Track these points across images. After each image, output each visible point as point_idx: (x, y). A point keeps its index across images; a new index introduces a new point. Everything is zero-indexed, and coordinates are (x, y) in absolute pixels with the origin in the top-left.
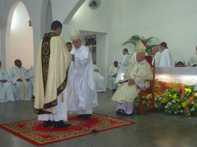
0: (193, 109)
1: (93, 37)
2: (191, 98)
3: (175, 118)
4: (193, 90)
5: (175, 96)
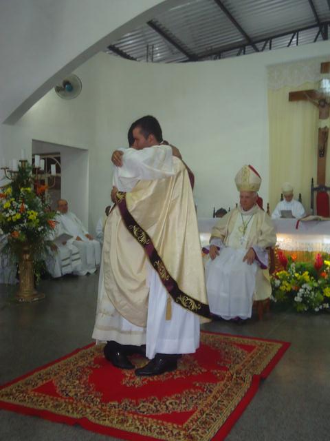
1: (52, 157)
3: (319, 320)
5: (306, 276)
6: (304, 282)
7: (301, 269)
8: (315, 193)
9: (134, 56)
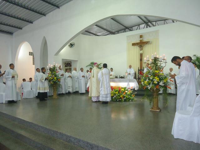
0: (125, 98)
1: (70, 62)
2: (124, 93)
3: (118, 103)
4: (125, 90)
5: (117, 92)
6: (116, 94)
7: (116, 91)
8: (139, 71)
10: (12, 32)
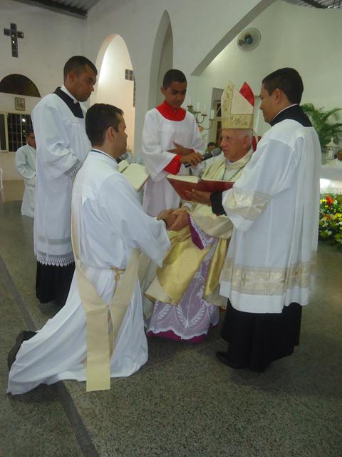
9: (326, 4)
10: (85, 8)
